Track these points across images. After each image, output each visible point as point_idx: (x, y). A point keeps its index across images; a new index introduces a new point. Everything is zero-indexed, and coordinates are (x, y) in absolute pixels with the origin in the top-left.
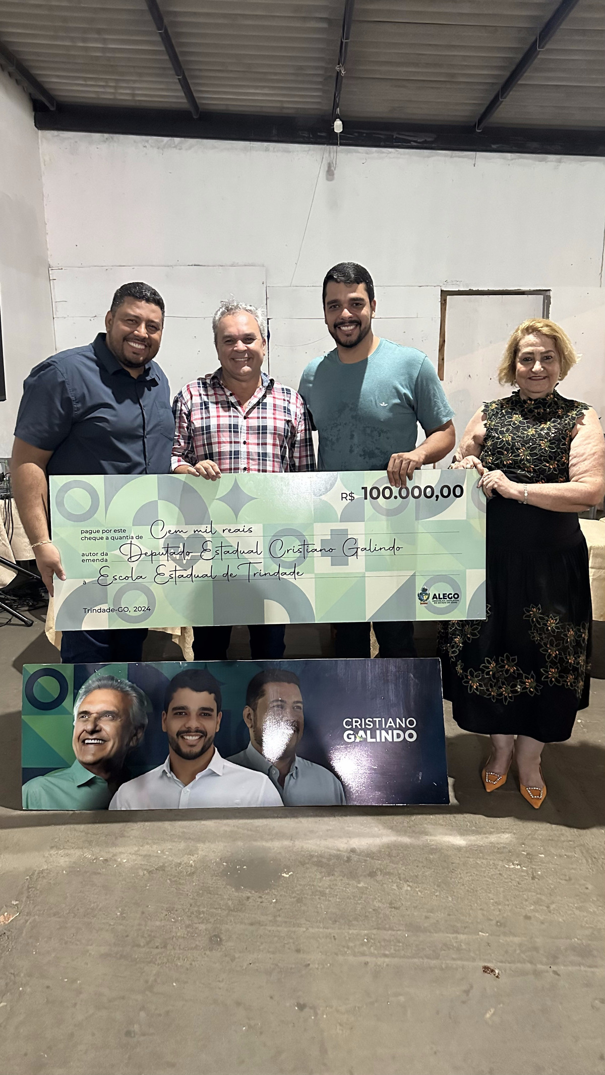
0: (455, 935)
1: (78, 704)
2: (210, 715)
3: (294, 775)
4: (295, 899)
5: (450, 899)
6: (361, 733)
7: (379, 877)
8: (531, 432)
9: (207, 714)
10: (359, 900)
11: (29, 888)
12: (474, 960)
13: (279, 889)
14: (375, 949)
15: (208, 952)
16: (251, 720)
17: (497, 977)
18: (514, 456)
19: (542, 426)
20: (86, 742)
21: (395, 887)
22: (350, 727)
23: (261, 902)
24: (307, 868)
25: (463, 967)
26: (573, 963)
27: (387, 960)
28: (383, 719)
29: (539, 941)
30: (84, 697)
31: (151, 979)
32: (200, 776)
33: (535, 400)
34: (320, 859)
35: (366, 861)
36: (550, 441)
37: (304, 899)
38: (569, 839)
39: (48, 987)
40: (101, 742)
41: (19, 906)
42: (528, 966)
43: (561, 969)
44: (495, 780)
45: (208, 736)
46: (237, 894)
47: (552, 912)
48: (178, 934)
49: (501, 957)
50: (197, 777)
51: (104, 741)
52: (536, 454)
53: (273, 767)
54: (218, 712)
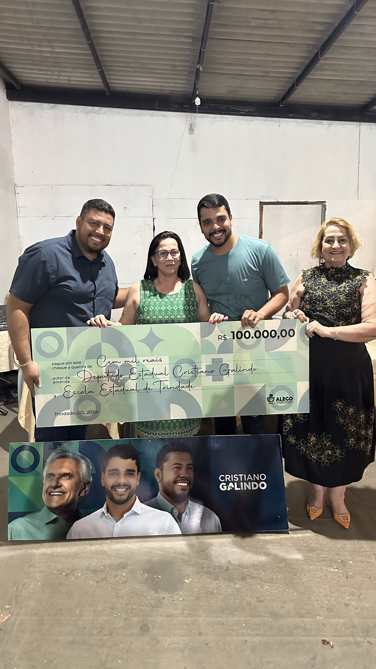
0: (301, 619)
1: (46, 469)
2: (133, 474)
3: (188, 513)
4: (195, 598)
5: (295, 594)
7: (248, 580)
8: (334, 289)
9: (131, 473)
10: (237, 597)
11: (16, 596)
12: (316, 635)
13: (183, 591)
14: (251, 631)
15: (140, 638)
16: (160, 477)
17: (332, 647)
18: (324, 305)
19: (340, 286)
20: (52, 494)
21: (259, 587)
22: (224, 480)
23: (173, 601)
24: (201, 576)
25: (310, 641)
27: (259, 638)
29: (356, 621)
30: (50, 464)
31: (104, 658)
32: (127, 515)
33: (335, 269)
34: (209, 569)
35: (239, 569)
36: (346, 295)
37: (200, 597)
38: (367, 550)
39: (34, 667)
40: (61, 494)
41: (10, 609)
42: (351, 639)
43: (372, 639)
44: (316, 511)
45: (132, 488)
46: (156, 595)
47: (362, 600)
48: (120, 625)
49: (333, 633)
50: (124, 515)
51: (64, 493)
52: (337, 303)
53: (174, 508)
54: (138, 471)
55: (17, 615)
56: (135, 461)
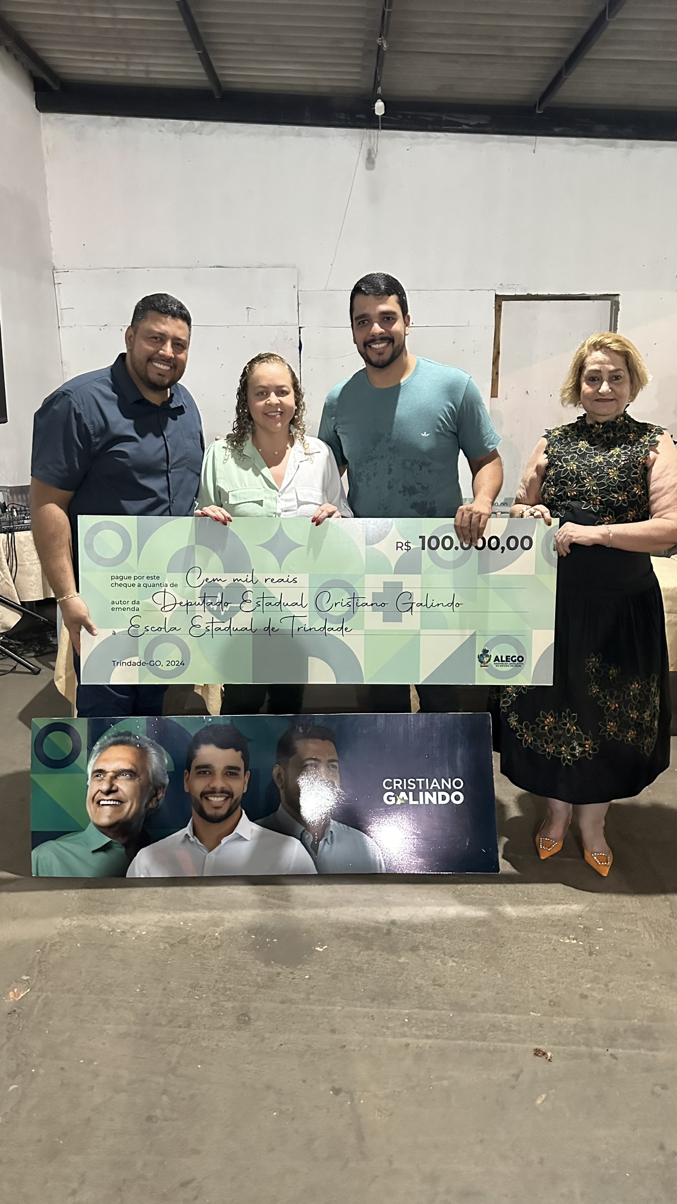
0: (504, 1015)
1: (92, 762)
2: (236, 774)
3: (329, 840)
4: (330, 975)
5: (499, 976)
6: (403, 794)
7: (422, 952)
8: (599, 459)
9: (233, 773)
10: (400, 977)
11: (40, 962)
12: (524, 1041)
13: (312, 964)
14: (417, 1030)
15: (235, 1032)
16: (282, 780)
17: (549, 1060)
18: (579, 487)
20: (102, 803)
21: (438, 962)
22: (391, 788)
23: (293, 979)
24: (343, 942)
25: (513, 1050)
26: (632, 1046)
27: (430, 1041)
28: (427, 780)
29: (596, 1022)
30: (98, 755)
31: (174, 1060)
32: (226, 841)
33: (603, 424)
34: (358, 932)
35: (407, 934)
36: (619, 469)
37: (339, 975)
38: (631, 910)
39: (62, 1069)
40: (117, 803)
41: (30, 982)
42: (583, 1048)
43: (620, 1052)
44: (550, 846)
45: (235, 797)
46: (266, 969)
47: (611, 990)
48: (203, 1013)
49: (554, 1039)
50: (222, 841)
51: (121, 802)
52: (603, 484)
53: (306, 831)
54: (245, 771)
55: (41, 990)
56: (240, 753)
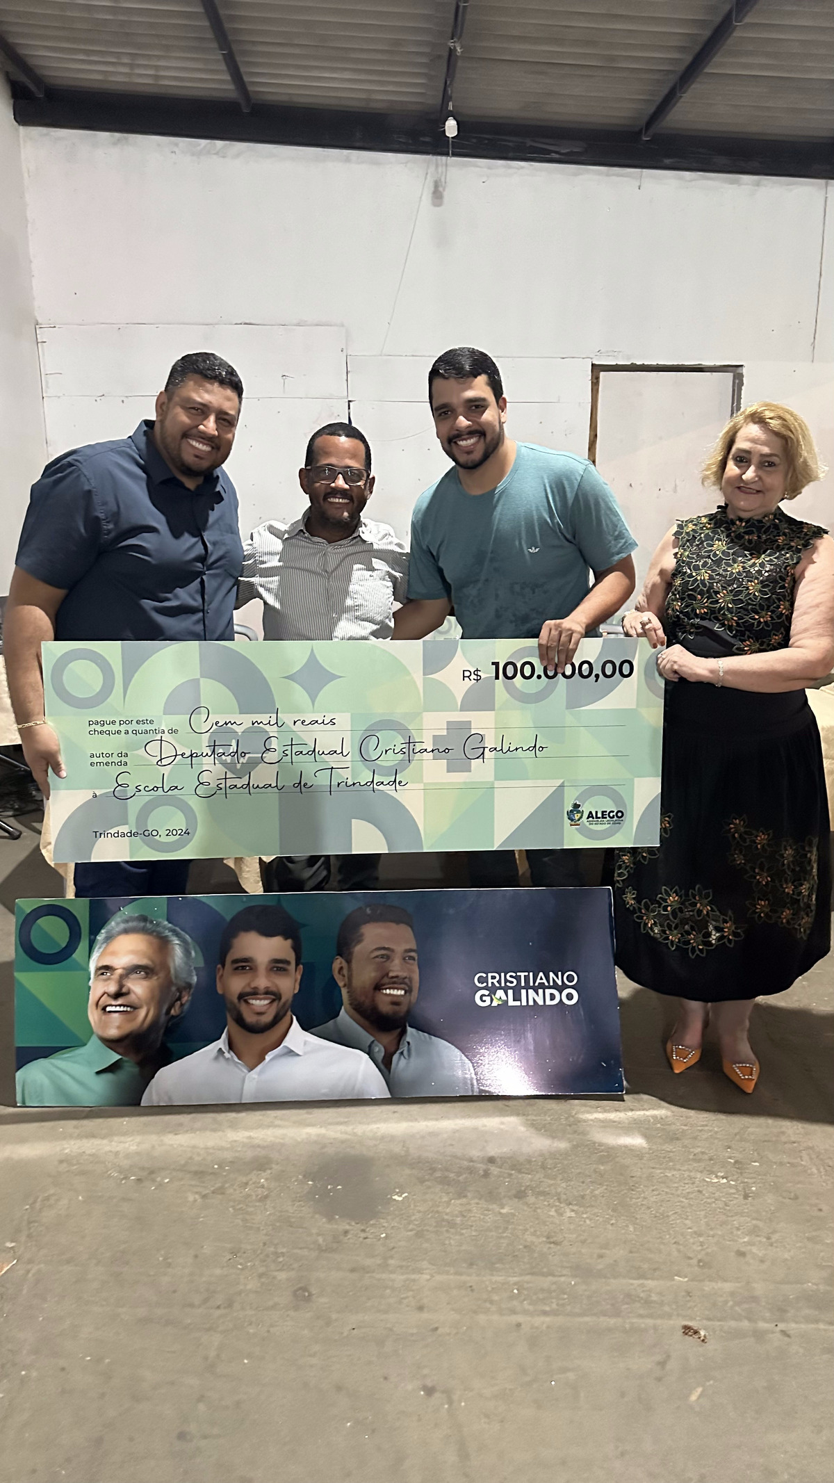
0: (641, 1281)
1: (95, 955)
2: (285, 970)
3: (405, 1053)
4: (414, 1232)
5: (631, 1229)
7: (531, 1199)
8: (738, 567)
9: (281, 968)
10: (503, 1232)
11: (29, 1222)
12: (670, 1316)
13: (389, 1218)
14: (530, 1304)
15: (292, 1313)
16: (344, 976)
17: (703, 1340)
18: (711, 603)
19: (753, 561)
20: (108, 1009)
21: (553, 1213)
22: (485, 984)
23: (365, 1238)
24: (429, 1187)
25: (655, 1328)
26: (808, 1320)
27: (548, 1319)
29: (759, 1288)
30: (104, 946)
31: (212, 1354)
32: (271, 1057)
33: (748, 521)
34: (446, 1174)
35: (510, 1174)
36: (763, 582)
37: (425, 1233)
38: (793, 1139)
39: (63, 1369)
40: (129, 1009)
41: (16, 1250)
42: (745, 1324)
43: (792, 1327)
44: (684, 1058)
45: (283, 1000)
46: (328, 1226)
47: (775, 1245)
48: (249, 1287)
49: (707, 1313)
50: (266, 1057)
51: (134, 1008)
52: (741, 602)
53: (376, 1042)
54: (297, 965)
55: (30, 1261)
56: (289, 942)
